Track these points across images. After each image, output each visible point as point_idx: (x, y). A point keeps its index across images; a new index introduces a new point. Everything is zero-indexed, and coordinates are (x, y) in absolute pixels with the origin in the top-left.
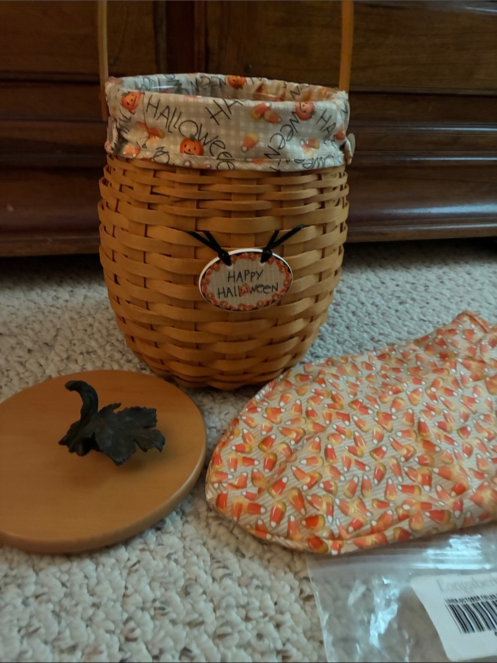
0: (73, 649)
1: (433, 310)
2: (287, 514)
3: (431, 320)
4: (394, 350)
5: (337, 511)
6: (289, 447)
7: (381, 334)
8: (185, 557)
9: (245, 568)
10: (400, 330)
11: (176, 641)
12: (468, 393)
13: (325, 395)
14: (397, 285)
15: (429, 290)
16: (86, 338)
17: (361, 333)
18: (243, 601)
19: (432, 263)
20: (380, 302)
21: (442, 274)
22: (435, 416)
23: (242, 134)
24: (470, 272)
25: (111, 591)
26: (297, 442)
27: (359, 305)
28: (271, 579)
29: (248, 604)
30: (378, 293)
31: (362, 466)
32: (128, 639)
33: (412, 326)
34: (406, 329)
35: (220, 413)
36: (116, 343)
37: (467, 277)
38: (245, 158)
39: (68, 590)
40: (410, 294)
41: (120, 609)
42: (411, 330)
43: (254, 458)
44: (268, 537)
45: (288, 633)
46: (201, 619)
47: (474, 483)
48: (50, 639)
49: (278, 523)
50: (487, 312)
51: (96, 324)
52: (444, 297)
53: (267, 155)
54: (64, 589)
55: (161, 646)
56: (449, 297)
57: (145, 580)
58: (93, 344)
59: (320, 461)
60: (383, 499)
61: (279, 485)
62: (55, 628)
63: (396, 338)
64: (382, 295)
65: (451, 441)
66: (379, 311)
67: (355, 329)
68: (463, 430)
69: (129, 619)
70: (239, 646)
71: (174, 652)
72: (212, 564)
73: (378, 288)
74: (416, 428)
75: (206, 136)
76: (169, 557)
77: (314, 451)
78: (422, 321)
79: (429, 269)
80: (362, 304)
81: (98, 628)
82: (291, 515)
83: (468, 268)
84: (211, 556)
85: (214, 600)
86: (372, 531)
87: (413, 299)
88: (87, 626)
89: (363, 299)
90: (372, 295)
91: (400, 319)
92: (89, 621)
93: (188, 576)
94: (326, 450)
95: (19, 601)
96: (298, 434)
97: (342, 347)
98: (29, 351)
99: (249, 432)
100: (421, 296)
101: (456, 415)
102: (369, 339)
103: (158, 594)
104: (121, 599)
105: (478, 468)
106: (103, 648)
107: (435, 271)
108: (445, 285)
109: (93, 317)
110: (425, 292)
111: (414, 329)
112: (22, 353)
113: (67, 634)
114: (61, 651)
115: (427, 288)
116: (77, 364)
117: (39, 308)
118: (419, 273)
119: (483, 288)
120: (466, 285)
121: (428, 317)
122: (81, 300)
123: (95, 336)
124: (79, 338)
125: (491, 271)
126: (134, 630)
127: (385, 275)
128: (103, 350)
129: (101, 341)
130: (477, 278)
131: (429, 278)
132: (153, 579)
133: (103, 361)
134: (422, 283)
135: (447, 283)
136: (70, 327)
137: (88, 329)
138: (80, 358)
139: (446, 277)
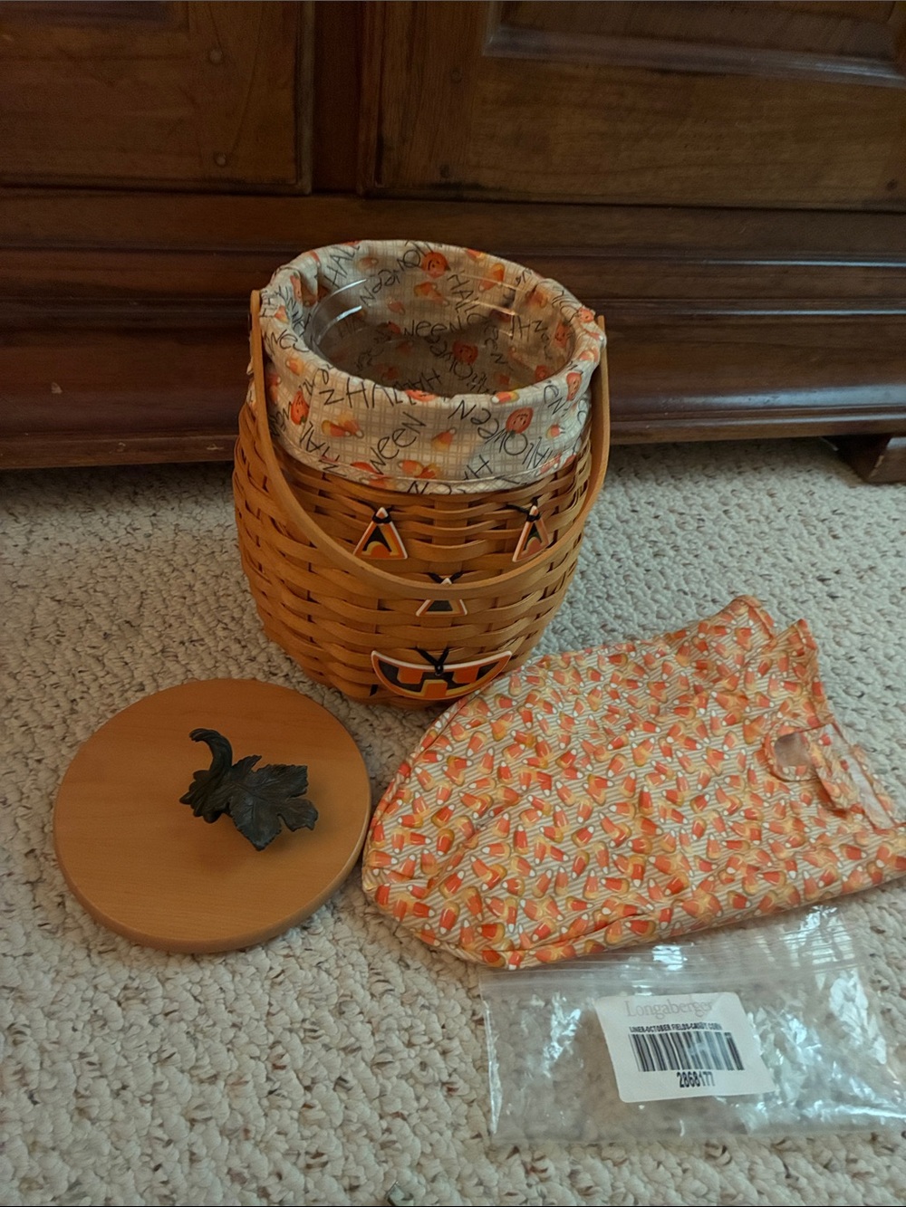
0: (214, 1079)
1: (703, 570)
2: (460, 918)
3: (696, 591)
4: (634, 649)
5: (521, 916)
6: (470, 822)
7: (617, 617)
8: (338, 967)
9: (410, 983)
10: (647, 610)
11: (330, 1069)
12: (716, 743)
13: (528, 742)
14: (656, 517)
15: (702, 529)
16: (185, 612)
17: (588, 615)
18: (406, 1023)
19: (717, 468)
20: (624, 552)
21: (729, 494)
22: (664, 782)
24: (774, 491)
25: (253, 1008)
26: (481, 815)
27: (592, 557)
28: (439, 998)
29: (411, 1027)
30: (624, 533)
31: (559, 854)
32: (275, 1067)
33: (665, 601)
34: (656, 607)
36: (232, 625)
37: (767, 501)
39: (202, 1006)
40: (673, 536)
41: (266, 1031)
42: (664, 611)
43: (425, 834)
44: (436, 943)
45: (455, 1063)
46: (358, 1045)
47: (696, 877)
48: (187, 1067)
49: (449, 929)
50: (781, 575)
51: (198, 586)
52: (723, 543)
54: (198, 1005)
55: (313, 1076)
56: (732, 544)
57: (292, 994)
58: (198, 625)
59: (507, 849)
60: (580, 897)
61: (453, 881)
62: (192, 1054)
63: (639, 626)
64: (629, 537)
65: (679, 817)
66: (621, 571)
67: (581, 606)
68: (699, 801)
69: (276, 1043)
70: (400, 1077)
71: (327, 1082)
72: (370, 977)
73: (627, 522)
74: (636, 801)
76: (318, 965)
77: (500, 834)
78: (681, 593)
79: (711, 483)
80: (598, 555)
81: (242, 1054)
82: (465, 920)
83: (773, 482)
84: (369, 965)
85: (373, 1020)
86: (562, 940)
87: (676, 548)
88: (229, 1050)
89: (600, 548)
90: (615, 536)
91: (649, 588)
92: (231, 1046)
93: (342, 992)
94: (516, 833)
95: (145, 1021)
96: (484, 803)
97: (558, 639)
98: (106, 635)
99: (421, 798)
100: (689, 541)
101: (692, 779)
102: (598, 626)
103: (308, 1013)
104: (265, 1018)
105: (707, 853)
106: (249, 1077)
107: (719, 487)
108: (730, 518)
109: (193, 571)
110: (696, 533)
111: (667, 609)
112: (95, 640)
113: (206, 1060)
114: (201, 1082)
115: (701, 524)
116: (178, 662)
117: (109, 551)
118: (695, 490)
119: (787, 526)
120: (762, 519)
121: (692, 586)
122: (171, 536)
123: (199, 610)
124: (175, 613)
125: (806, 490)
126: (282, 1056)
127: (641, 495)
128: (212, 637)
129: (209, 620)
130: (781, 505)
131: (707, 501)
132: (301, 994)
133: (215, 658)
134: (695, 513)
135: (734, 514)
136: (160, 591)
137: (187, 594)
138: (181, 651)
139: (734, 501)
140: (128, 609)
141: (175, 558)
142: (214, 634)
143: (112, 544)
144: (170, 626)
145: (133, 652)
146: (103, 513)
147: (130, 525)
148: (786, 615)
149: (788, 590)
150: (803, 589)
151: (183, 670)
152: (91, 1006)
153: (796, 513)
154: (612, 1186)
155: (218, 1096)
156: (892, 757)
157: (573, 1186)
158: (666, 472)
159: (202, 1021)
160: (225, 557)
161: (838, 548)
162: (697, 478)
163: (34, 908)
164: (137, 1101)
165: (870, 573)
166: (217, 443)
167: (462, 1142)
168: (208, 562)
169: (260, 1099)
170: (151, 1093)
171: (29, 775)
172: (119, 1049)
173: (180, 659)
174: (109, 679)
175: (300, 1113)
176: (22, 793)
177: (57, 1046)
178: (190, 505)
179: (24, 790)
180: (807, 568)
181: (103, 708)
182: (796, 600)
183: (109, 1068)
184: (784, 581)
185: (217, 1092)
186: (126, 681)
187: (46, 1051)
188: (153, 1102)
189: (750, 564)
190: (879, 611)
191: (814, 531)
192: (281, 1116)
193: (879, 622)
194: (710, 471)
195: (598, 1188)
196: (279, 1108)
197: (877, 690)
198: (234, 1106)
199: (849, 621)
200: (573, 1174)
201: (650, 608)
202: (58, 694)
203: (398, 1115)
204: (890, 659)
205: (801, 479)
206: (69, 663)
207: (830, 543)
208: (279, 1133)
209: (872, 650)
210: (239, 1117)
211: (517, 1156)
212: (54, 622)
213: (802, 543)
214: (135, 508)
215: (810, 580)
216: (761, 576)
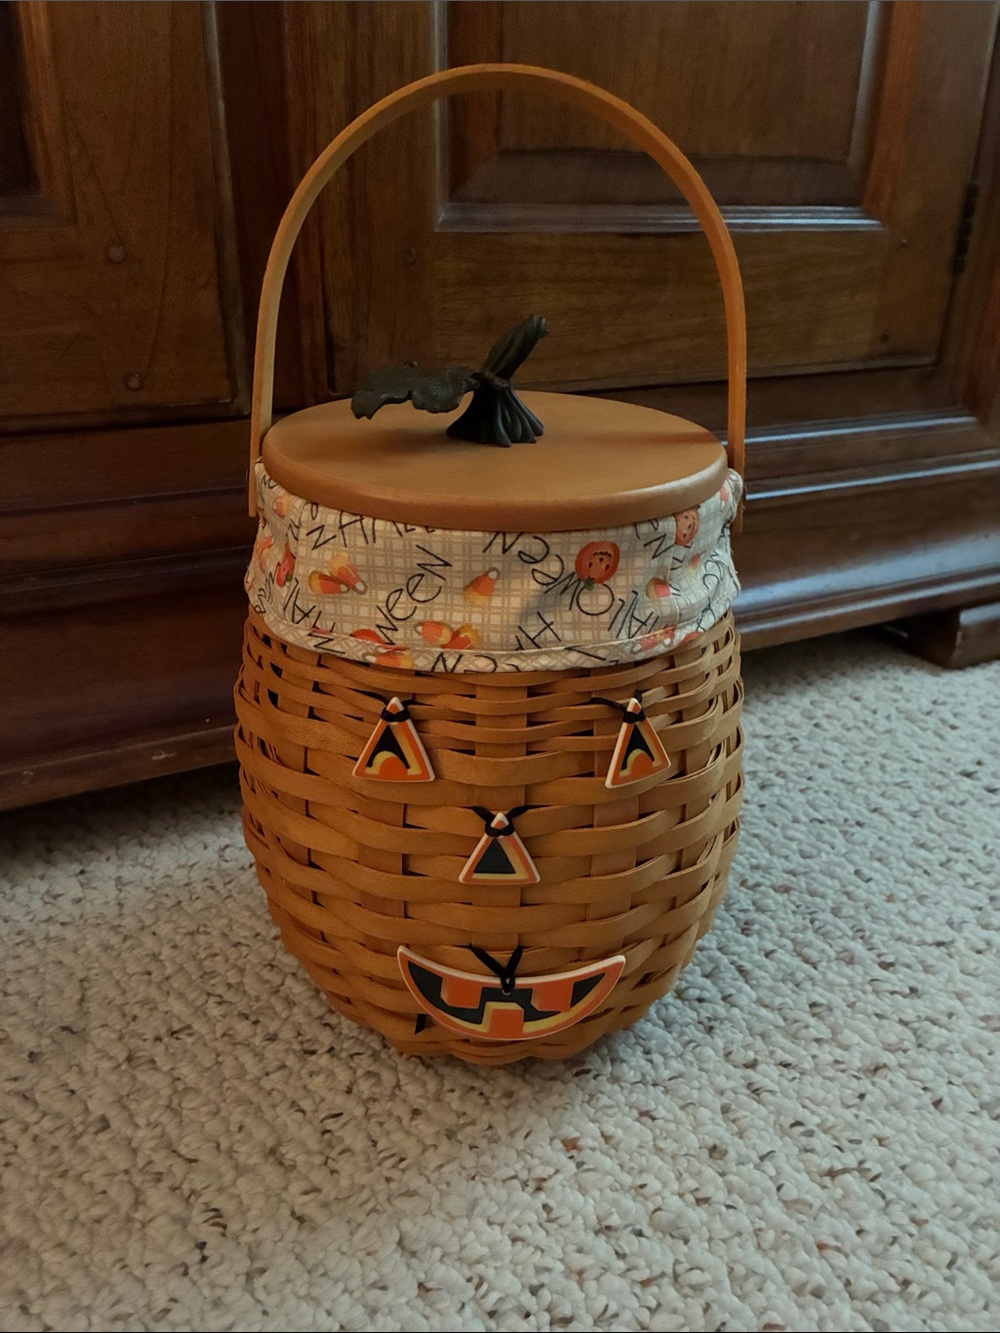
1: (826, 793)
3: (831, 817)
10: (785, 851)
15: (800, 748)
16: (154, 993)
19: (782, 684)
21: (809, 707)
24: (858, 695)
33: (802, 837)
34: (794, 846)
35: (512, 1134)
36: (229, 996)
37: (856, 706)
40: (771, 763)
42: (808, 849)
50: (920, 780)
51: (166, 952)
52: (833, 759)
56: (843, 758)
58: (177, 1006)
78: (818, 824)
79: (782, 699)
83: (849, 685)
87: (780, 774)
91: (775, 825)
98: (33, 1056)
100: (793, 765)
102: (737, 885)
107: (795, 701)
108: (824, 730)
109: (154, 934)
110: (796, 754)
111: (809, 845)
112: (16, 1066)
115: (796, 743)
116: (156, 1069)
117: (19, 933)
118: (769, 709)
119: (893, 726)
120: (861, 725)
121: (824, 812)
122: (112, 893)
123: (175, 986)
124: (139, 997)
125: (890, 686)
128: (204, 1019)
129: (192, 996)
130: (874, 707)
131: (790, 718)
133: (215, 1049)
134: (782, 733)
135: (826, 726)
136: (109, 972)
137: (152, 967)
138: (158, 1052)
139: (819, 713)
140: (63, 1010)
141: (124, 923)
142: (205, 1014)
143: (24, 923)
144: (135, 1018)
145: (81, 1072)
147: (48, 892)
148: (953, 822)
149: (936, 793)
150: (953, 789)
151: (168, 1080)
153: (894, 712)
160: (198, 905)
161: (962, 738)
162: (764, 697)
166: (166, 748)
168: (175, 918)
173: (159, 1064)
174: (47, 1123)
178: (133, 850)
180: (942, 766)
181: (44, 1174)
182: (952, 803)
184: (926, 785)
186: (77, 1120)
189: (876, 774)
191: (926, 726)
194: (775, 687)
201: (788, 848)
205: (879, 677)
207: (951, 735)
213: (920, 741)
214: (52, 869)
215: (956, 778)
216: (897, 785)
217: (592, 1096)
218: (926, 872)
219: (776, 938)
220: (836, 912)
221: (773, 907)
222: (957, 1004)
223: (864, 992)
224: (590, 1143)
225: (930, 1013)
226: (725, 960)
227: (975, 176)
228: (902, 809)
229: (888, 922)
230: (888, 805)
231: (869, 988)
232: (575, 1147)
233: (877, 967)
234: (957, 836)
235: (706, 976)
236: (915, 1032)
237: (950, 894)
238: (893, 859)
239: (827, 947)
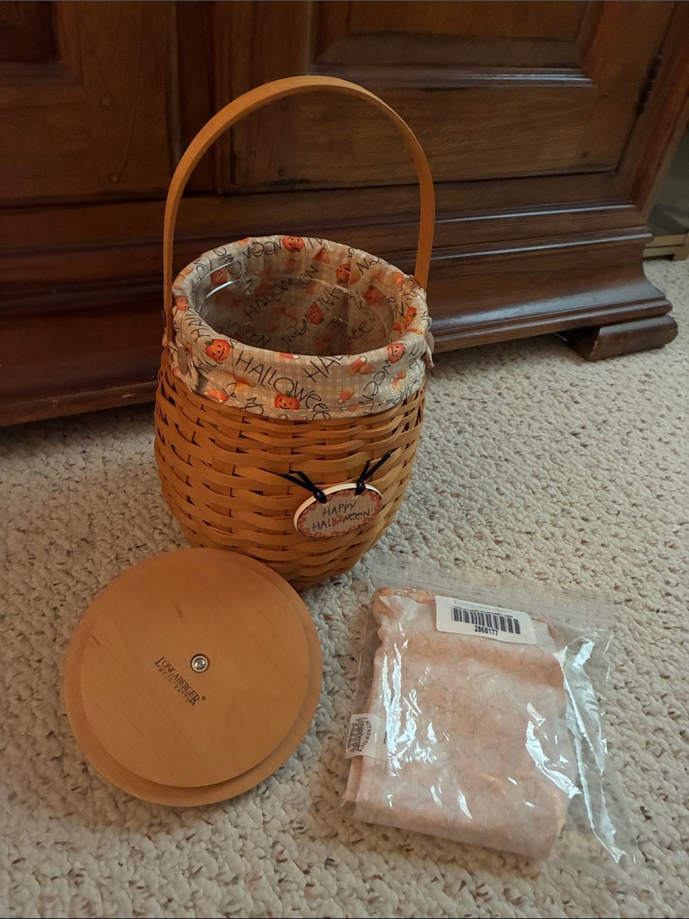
0: (236, 880)
1: (494, 439)
3: (492, 455)
7: (444, 481)
8: (307, 777)
10: (462, 473)
11: (319, 854)
14: (453, 404)
15: (487, 409)
16: (127, 525)
17: (424, 483)
19: (487, 363)
20: (438, 433)
21: (499, 381)
23: (339, 389)
24: (529, 375)
25: (252, 821)
30: (434, 419)
32: (279, 861)
33: (473, 465)
34: (468, 470)
36: (165, 530)
37: (526, 382)
38: (340, 408)
39: (213, 827)
40: (468, 417)
41: (265, 836)
42: (473, 471)
46: (334, 832)
48: (213, 876)
50: (547, 435)
51: (131, 503)
52: (503, 417)
53: (361, 403)
54: (210, 826)
55: (308, 862)
56: (509, 417)
57: (278, 804)
62: (215, 865)
64: (438, 422)
66: (439, 447)
67: (417, 477)
69: (275, 843)
70: (371, 849)
71: (319, 864)
73: (434, 410)
75: (302, 392)
76: (293, 779)
78: (483, 458)
79: (485, 374)
81: (251, 857)
83: (527, 368)
87: (472, 425)
88: (241, 856)
90: (428, 422)
91: (461, 457)
92: (242, 853)
95: (173, 847)
97: (407, 504)
98: (69, 553)
100: (480, 419)
103: (293, 816)
104: (262, 826)
106: (261, 873)
107: (491, 376)
108: (503, 398)
109: (125, 492)
110: (483, 412)
111: (476, 471)
112: (61, 557)
113: (227, 868)
114: (227, 884)
115: (485, 405)
117: (54, 485)
118: (475, 381)
119: (543, 399)
120: (525, 396)
121: (489, 451)
122: (101, 466)
123: (137, 522)
124: (119, 527)
125: (550, 371)
126: (283, 852)
127: (440, 389)
128: (153, 541)
129: (146, 528)
130: (536, 384)
131: (486, 388)
132: (284, 802)
134: (479, 397)
135: (505, 395)
136: (104, 512)
137: (125, 511)
138: (131, 556)
139: (504, 385)
140: (82, 530)
141: (109, 484)
142: (153, 539)
143: (56, 480)
144: (118, 537)
145: (93, 563)
146: (43, 456)
147: (66, 462)
148: (557, 463)
149: (554, 445)
150: (564, 443)
152: (129, 844)
153: (547, 388)
154: (534, 893)
155: (242, 892)
156: (647, 554)
157: (508, 900)
158: (452, 370)
159: (216, 838)
160: (147, 477)
161: (580, 410)
162: (474, 372)
163: (64, 777)
164: (183, 909)
165: (604, 425)
166: (130, 391)
167: (425, 886)
168: (135, 484)
169: (273, 887)
170: (192, 900)
171: (34, 674)
172: (158, 872)
173: (132, 562)
174: (79, 586)
175: (305, 891)
176: (32, 689)
177: (110, 880)
178: (110, 440)
179: (33, 686)
180: (563, 428)
182: (561, 452)
183: (155, 889)
184: (550, 439)
185: (241, 889)
186: (94, 586)
187: (103, 885)
188: (194, 907)
189: (524, 430)
190: (616, 451)
191: (561, 400)
192: (292, 897)
193: (618, 459)
194: (482, 365)
195: (526, 897)
196: (289, 891)
197: (627, 508)
198: (255, 897)
199: (599, 462)
200: (506, 892)
201: (465, 472)
202: (42, 605)
203: (376, 877)
204: (630, 485)
205: (545, 364)
206: (44, 579)
207: (574, 407)
208: (294, 909)
209: (617, 480)
210: (261, 903)
211: (465, 888)
212: (25, 548)
213: (556, 410)
214: (67, 448)
215: (567, 436)
216: (534, 437)
217: (341, 595)
218: (533, 492)
219: (446, 522)
220: (480, 511)
221: (449, 505)
222: (527, 565)
223: (483, 555)
224: (337, 617)
225: (512, 568)
226: (418, 532)
227: (660, 53)
228: (532, 453)
229: (506, 520)
230: (525, 450)
231: (486, 553)
232: (329, 619)
233: (493, 542)
234: (557, 473)
235: (407, 539)
236: (502, 577)
237: (542, 506)
238: (518, 483)
239: (471, 529)
